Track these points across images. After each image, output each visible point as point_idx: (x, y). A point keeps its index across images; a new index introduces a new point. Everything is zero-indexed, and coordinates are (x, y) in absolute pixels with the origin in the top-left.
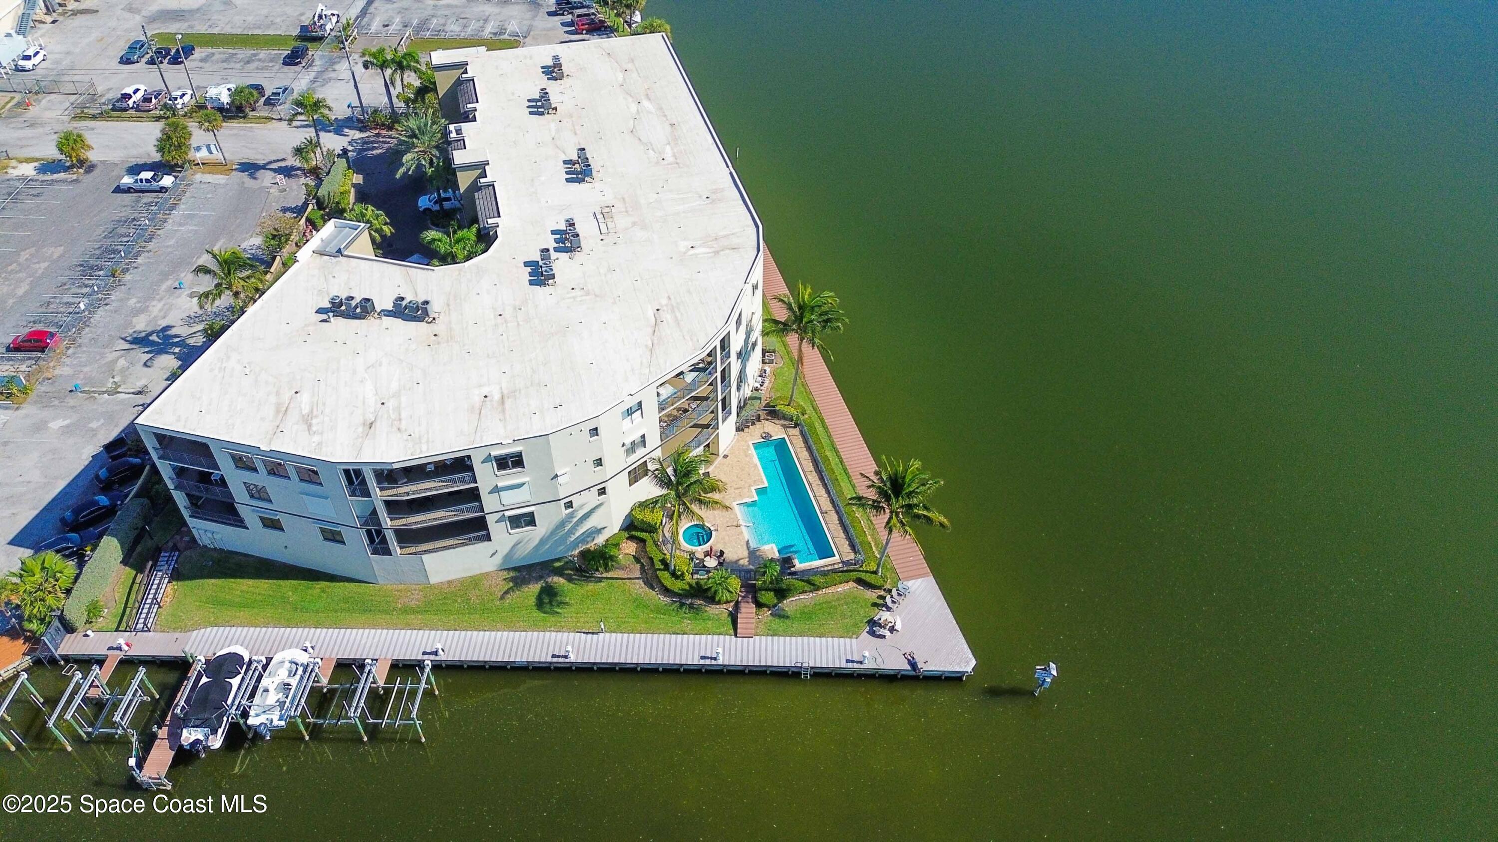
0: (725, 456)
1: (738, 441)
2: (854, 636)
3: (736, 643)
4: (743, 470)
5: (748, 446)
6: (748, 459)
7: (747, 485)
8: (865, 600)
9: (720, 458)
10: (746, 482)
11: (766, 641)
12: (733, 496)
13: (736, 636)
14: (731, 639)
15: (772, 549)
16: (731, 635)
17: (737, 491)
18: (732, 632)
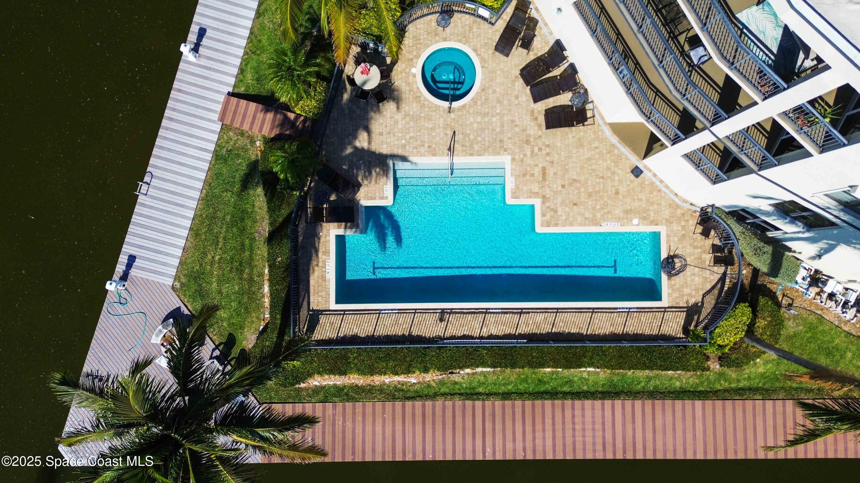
0: (637, 172)
1: (675, 206)
2: (178, 285)
3: (218, 92)
4: (590, 195)
5: (655, 223)
6: (617, 212)
7: (548, 193)
8: (242, 328)
9: (634, 160)
10: (555, 193)
11: (208, 141)
12: (529, 161)
13: (230, 94)
14: (228, 85)
15: (382, 198)
16: (235, 86)
17: (537, 171)
18: (242, 90)
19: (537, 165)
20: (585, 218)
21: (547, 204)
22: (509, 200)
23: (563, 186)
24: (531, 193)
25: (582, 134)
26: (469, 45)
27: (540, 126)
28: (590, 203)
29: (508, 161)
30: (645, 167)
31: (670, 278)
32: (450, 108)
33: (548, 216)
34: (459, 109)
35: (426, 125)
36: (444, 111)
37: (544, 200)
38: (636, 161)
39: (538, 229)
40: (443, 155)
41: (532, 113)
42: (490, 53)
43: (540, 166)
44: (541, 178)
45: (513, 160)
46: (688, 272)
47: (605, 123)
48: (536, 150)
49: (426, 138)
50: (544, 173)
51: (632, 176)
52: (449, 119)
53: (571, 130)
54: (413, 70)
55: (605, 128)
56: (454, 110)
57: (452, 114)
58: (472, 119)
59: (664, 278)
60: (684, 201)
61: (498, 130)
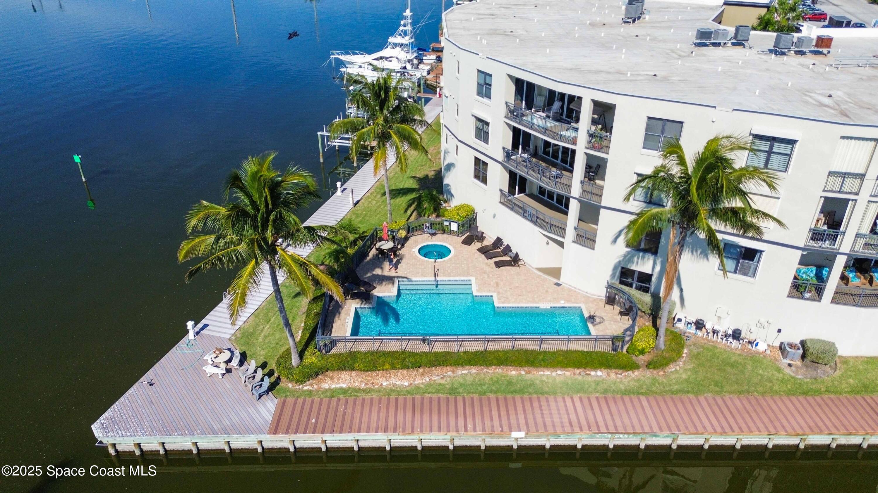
5: (576, 303)
7: (501, 291)
10: (506, 291)
12: (487, 279)
15: (389, 294)
19: (492, 281)
20: (528, 301)
21: (501, 295)
22: (475, 293)
23: (511, 289)
24: (490, 291)
25: (519, 271)
26: (447, 243)
27: (492, 268)
28: (530, 295)
29: (473, 279)
30: (563, 283)
31: (594, 325)
32: (435, 261)
33: (503, 300)
34: (441, 262)
35: (421, 267)
36: (432, 262)
37: (499, 293)
38: (556, 281)
39: (497, 305)
40: (431, 276)
41: (487, 264)
42: (459, 245)
43: (494, 281)
44: (495, 285)
45: (476, 279)
46: (606, 323)
47: (533, 268)
48: (491, 275)
49: (420, 271)
50: (497, 284)
51: (555, 286)
52: (435, 264)
53: (511, 269)
54: (413, 250)
55: (533, 270)
56: (438, 262)
57: (437, 264)
58: (449, 265)
59: (590, 326)
60: (593, 295)
61: (466, 269)
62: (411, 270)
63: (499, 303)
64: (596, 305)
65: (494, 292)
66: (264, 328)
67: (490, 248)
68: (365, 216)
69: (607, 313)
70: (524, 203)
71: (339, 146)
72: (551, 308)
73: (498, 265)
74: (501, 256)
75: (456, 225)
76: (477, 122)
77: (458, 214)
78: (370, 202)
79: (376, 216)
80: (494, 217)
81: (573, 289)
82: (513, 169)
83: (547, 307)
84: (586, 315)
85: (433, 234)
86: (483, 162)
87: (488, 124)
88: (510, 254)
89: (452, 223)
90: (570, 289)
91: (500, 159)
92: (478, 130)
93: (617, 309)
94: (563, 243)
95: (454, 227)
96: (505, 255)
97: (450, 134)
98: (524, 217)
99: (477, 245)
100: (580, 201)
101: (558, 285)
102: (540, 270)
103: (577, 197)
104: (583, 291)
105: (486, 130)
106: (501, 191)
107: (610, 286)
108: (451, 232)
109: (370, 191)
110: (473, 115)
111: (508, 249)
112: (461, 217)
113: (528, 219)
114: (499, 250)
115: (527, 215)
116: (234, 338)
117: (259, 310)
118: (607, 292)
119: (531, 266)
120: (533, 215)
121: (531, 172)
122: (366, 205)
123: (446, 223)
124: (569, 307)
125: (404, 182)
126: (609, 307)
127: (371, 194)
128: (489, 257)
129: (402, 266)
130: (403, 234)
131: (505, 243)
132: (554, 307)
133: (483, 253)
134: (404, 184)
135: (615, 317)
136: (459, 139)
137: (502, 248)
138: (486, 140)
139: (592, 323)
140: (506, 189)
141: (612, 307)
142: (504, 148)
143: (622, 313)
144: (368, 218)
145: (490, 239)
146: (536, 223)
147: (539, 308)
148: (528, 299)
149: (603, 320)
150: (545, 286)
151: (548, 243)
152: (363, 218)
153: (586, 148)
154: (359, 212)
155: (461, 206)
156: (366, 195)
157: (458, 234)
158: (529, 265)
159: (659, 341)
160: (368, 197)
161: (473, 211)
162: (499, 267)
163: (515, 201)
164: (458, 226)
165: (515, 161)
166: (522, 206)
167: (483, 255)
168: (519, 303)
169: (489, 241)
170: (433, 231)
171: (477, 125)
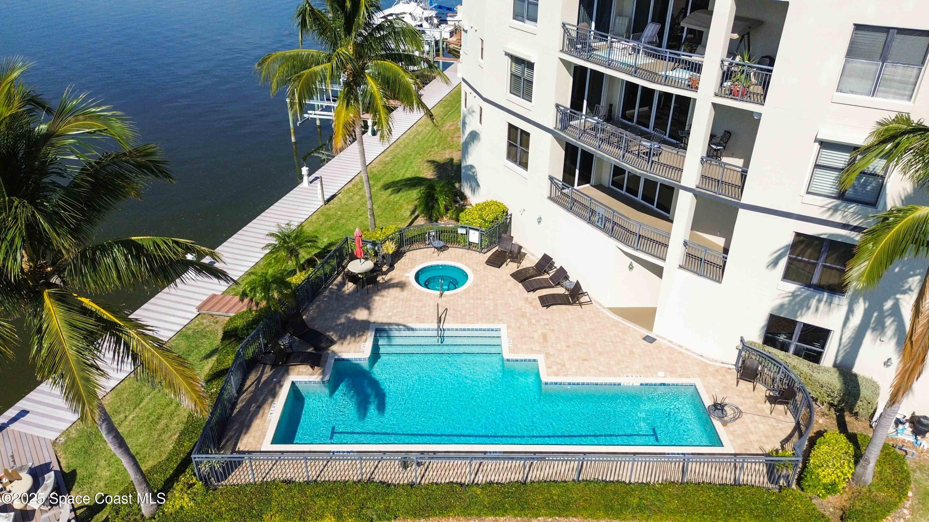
1: (704, 364)
4: (600, 354)
5: (685, 376)
6: (636, 367)
7: (552, 351)
9: (641, 331)
10: (560, 351)
12: (526, 328)
15: (358, 352)
17: (537, 335)
19: (536, 331)
20: (600, 371)
21: (552, 359)
22: (507, 355)
23: (569, 347)
24: (532, 351)
25: (581, 313)
26: (462, 263)
27: (535, 307)
28: (602, 359)
29: (503, 327)
30: (657, 336)
31: (725, 424)
32: (441, 295)
33: (555, 369)
34: (451, 295)
35: (416, 304)
36: (435, 296)
37: (548, 356)
38: (645, 332)
39: (545, 378)
40: (432, 322)
41: (526, 299)
42: (482, 267)
43: (540, 332)
44: (541, 340)
45: (509, 327)
46: (746, 418)
47: (604, 308)
48: (534, 321)
49: (415, 312)
50: (545, 337)
51: (645, 342)
52: (440, 301)
53: (569, 310)
54: (407, 274)
55: (604, 311)
56: (446, 296)
57: (443, 298)
58: (464, 301)
59: (717, 424)
60: (713, 360)
61: (492, 308)
62: (399, 309)
63: (548, 375)
64: (721, 381)
65: (539, 352)
66: (126, 417)
67: (531, 272)
68: (341, 217)
69: (744, 398)
70: (591, 199)
71: (320, 119)
72: (642, 385)
73: (546, 302)
74: (550, 287)
75: (477, 233)
76: (513, 64)
77: (481, 217)
78: (351, 198)
79: (357, 219)
80: (539, 222)
81: (676, 348)
82: (573, 141)
83: (635, 384)
84: (708, 402)
85: (441, 248)
86: (522, 131)
87: (530, 66)
88: (566, 283)
89: (471, 232)
90: (671, 348)
91: (551, 126)
92: (515, 78)
93: (762, 390)
94: (662, 268)
95: (474, 237)
96: (556, 285)
97: (471, 90)
98: (590, 221)
99: (511, 267)
100: (696, 195)
101: (649, 339)
102: (616, 311)
103: (694, 187)
104: (694, 353)
105: (528, 78)
106: (551, 178)
107: (745, 347)
108: (470, 246)
109: (353, 182)
110: (507, 54)
111: (562, 275)
112: (486, 221)
113: (597, 227)
114: (546, 276)
115: (596, 219)
116: (63, 439)
117: (126, 382)
118: (739, 355)
119: (600, 305)
120: (607, 220)
121: (605, 146)
122: (343, 202)
123: (461, 231)
124: (673, 385)
125: (405, 169)
126: (745, 385)
127: (354, 186)
128: (531, 289)
129: (386, 302)
130: (390, 248)
131: (557, 265)
132: (647, 385)
133: (521, 282)
134: (406, 172)
135: (759, 406)
136: (484, 96)
137: (552, 273)
138: (527, 95)
139: (721, 418)
140: (559, 175)
141: (750, 385)
142: (557, 106)
143: (772, 400)
144: (344, 221)
145: (532, 257)
146: (611, 233)
147: (620, 384)
148: (601, 368)
149: (739, 413)
150: (628, 343)
151: (631, 267)
152: (337, 221)
153: (716, 95)
154: (331, 212)
155: (487, 204)
156: (346, 187)
157: (480, 248)
158: (597, 302)
159: (865, 468)
160: (349, 189)
161: (505, 212)
162: (548, 306)
163: (574, 196)
164: (481, 235)
165: (576, 128)
166: (587, 203)
167: (520, 284)
168: (584, 375)
169: (530, 262)
170: (442, 244)
171: (513, 70)
